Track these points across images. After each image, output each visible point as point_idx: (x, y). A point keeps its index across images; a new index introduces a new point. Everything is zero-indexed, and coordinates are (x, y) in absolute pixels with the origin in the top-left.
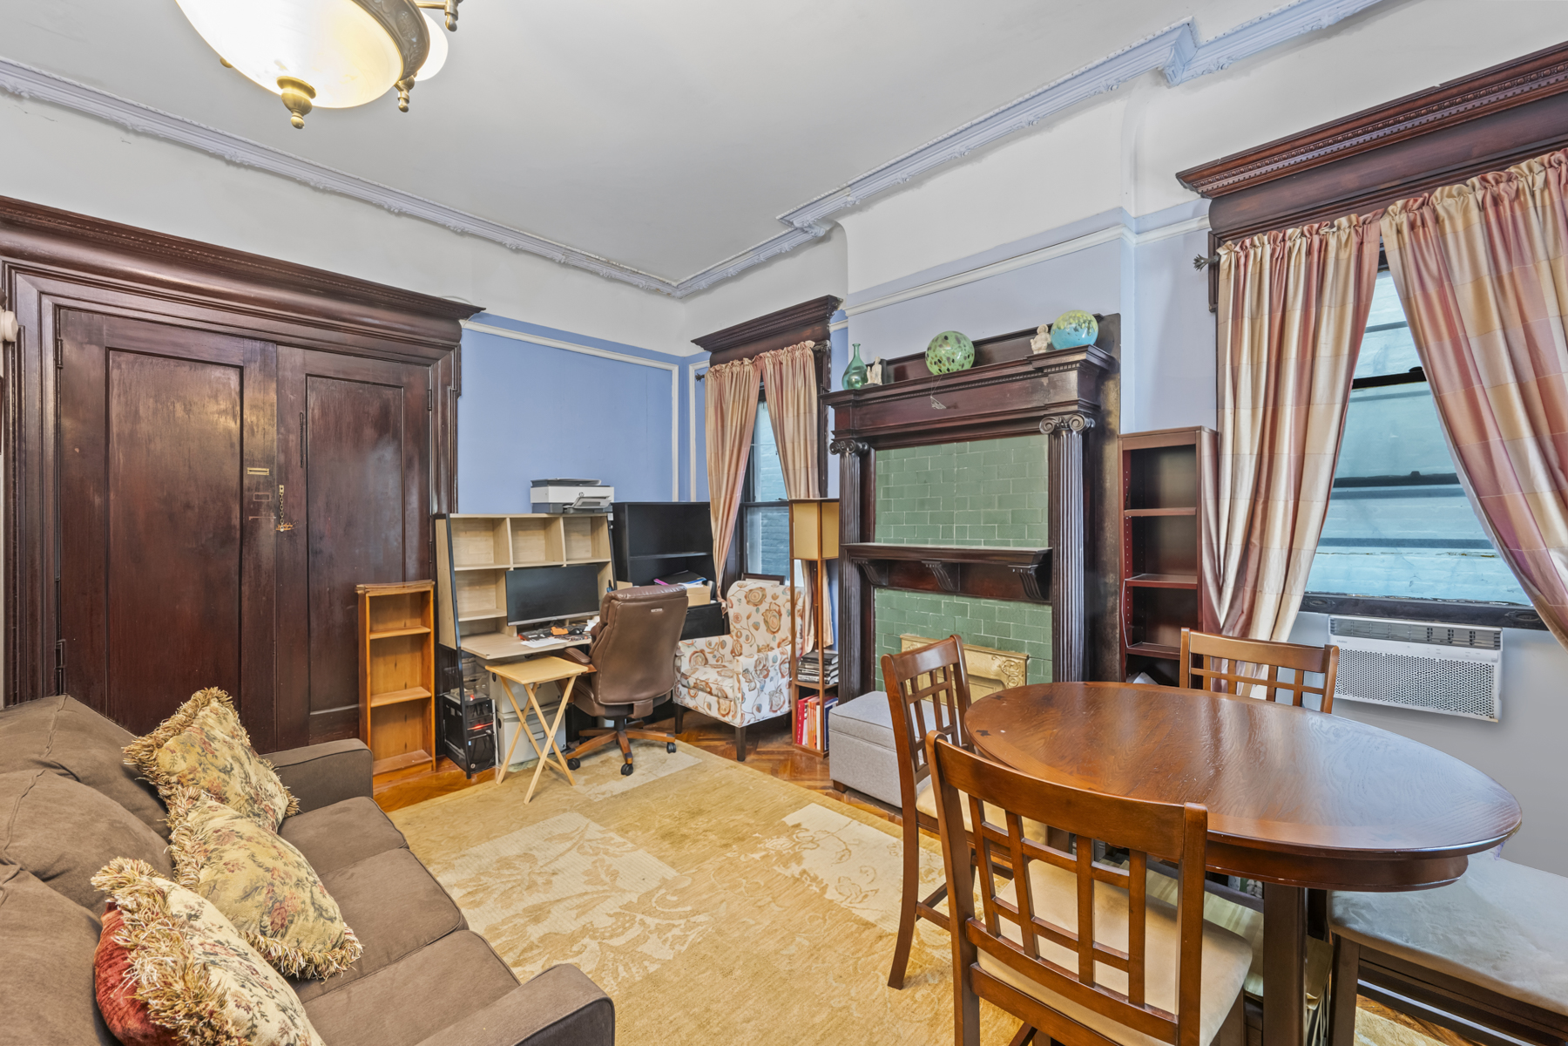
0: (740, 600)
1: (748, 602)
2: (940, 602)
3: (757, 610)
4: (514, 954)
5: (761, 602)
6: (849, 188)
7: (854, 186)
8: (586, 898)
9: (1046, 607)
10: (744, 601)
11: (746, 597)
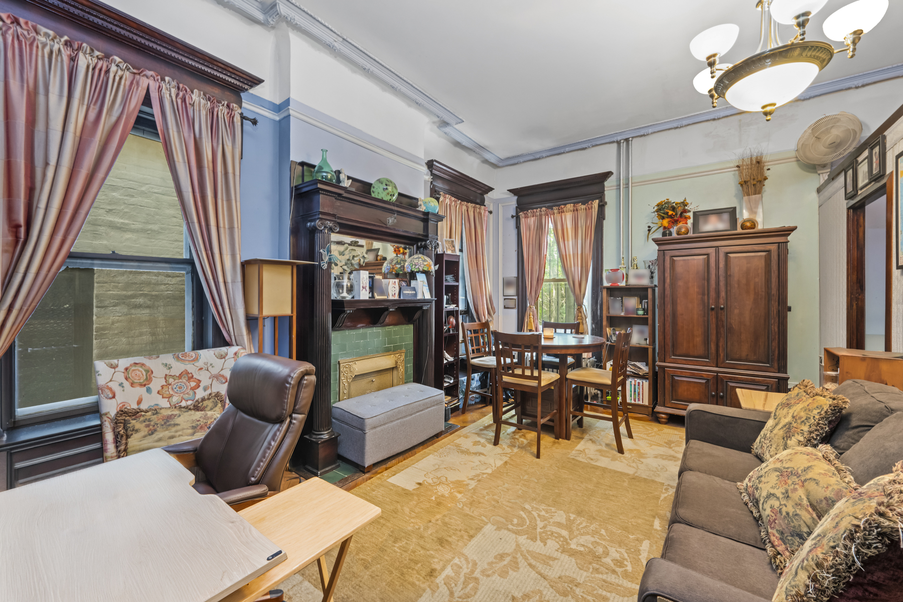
0: (121, 385)
1: (132, 384)
2: (367, 333)
3: (149, 390)
4: (607, 578)
5: (149, 380)
6: (341, 40)
7: (345, 42)
8: (533, 562)
9: (410, 325)
10: (127, 384)
11: (126, 379)
